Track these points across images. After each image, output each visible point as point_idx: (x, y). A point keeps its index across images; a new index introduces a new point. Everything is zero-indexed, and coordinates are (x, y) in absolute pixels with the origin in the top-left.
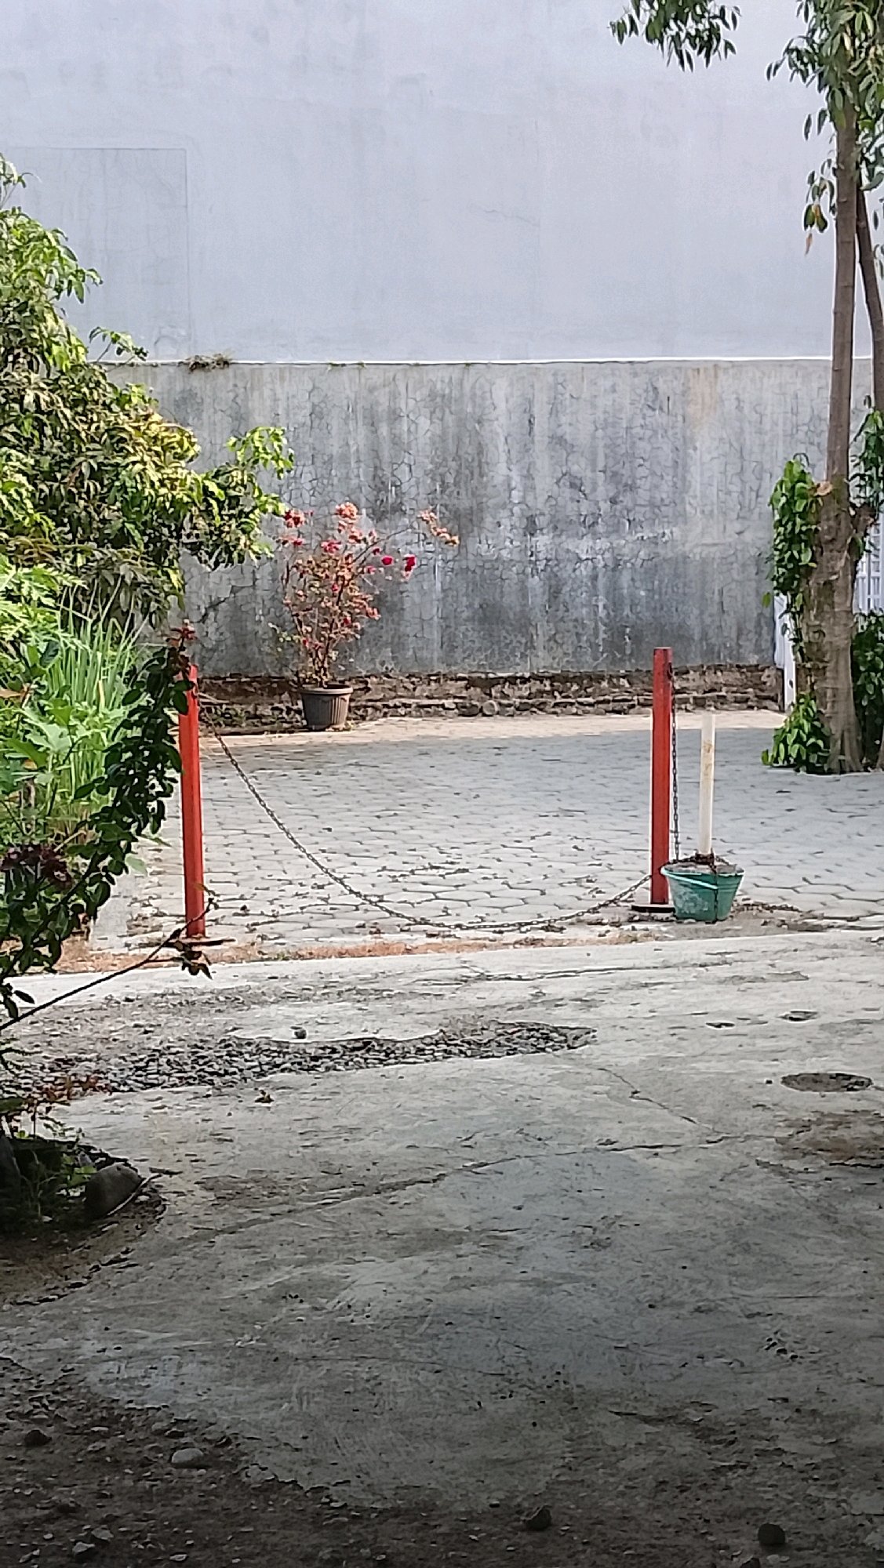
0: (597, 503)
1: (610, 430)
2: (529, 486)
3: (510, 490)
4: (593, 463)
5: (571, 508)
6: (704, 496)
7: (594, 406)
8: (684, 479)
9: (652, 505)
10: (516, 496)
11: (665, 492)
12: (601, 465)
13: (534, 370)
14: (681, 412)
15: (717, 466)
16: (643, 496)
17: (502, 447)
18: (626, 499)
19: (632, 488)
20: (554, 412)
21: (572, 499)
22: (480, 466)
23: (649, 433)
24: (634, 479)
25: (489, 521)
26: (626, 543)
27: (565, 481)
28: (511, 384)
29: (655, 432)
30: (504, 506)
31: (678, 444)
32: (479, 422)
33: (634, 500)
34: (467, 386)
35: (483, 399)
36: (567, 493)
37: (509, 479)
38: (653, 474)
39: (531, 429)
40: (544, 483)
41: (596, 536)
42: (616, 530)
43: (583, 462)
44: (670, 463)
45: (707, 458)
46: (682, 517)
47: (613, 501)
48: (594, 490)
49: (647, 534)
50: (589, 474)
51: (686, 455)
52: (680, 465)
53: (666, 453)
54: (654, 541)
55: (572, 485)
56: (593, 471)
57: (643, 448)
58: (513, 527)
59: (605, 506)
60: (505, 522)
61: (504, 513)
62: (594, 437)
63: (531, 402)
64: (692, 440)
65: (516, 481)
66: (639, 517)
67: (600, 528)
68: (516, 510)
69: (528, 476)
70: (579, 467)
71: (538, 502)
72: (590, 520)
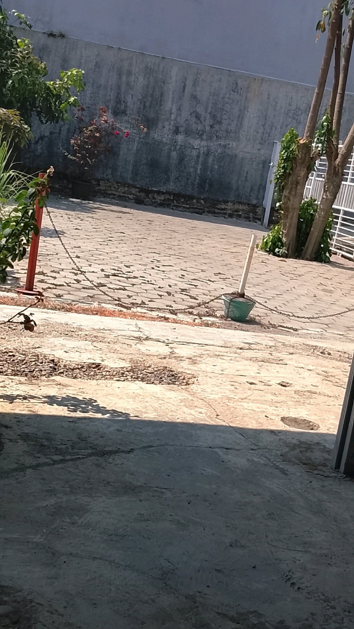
0: (205, 126)
1: (215, 97)
2: (179, 114)
3: (171, 113)
4: (206, 109)
5: (194, 126)
6: (248, 132)
7: (211, 86)
8: (241, 123)
9: (227, 131)
10: (173, 117)
11: (232, 127)
12: (209, 111)
13: (190, 66)
14: (245, 95)
15: (255, 120)
16: (224, 127)
17: (171, 95)
18: (217, 127)
19: (220, 123)
20: (194, 85)
21: (195, 123)
22: (161, 101)
23: (231, 101)
24: (221, 119)
25: (160, 125)
26: (214, 145)
27: (194, 114)
28: (179, 70)
29: (233, 102)
30: (167, 120)
31: (242, 108)
32: (164, 83)
33: (220, 128)
34: (161, 67)
35: (167, 73)
36: (194, 119)
37: (171, 109)
38: (229, 118)
39: (184, 90)
40: (185, 114)
41: (202, 140)
42: (210, 138)
43: (202, 108)
44: (237, 116)
45: (252, 116)
46: (238, 139)
47: (212, 127)
48: (205, 120)
49: (223, 143)
50: (204, 113)
51: (244, 113)
52: (241, 117)
53: (236, 111)
54: (225, 146)
55: (196, 117)
56: (206, 112)
57: (227, 107)
58: (170, 129)
59: (208, 128)
60: (167, 127)
61: (166, 123)
62: (209, 99)
63: (186, 79)
64: (248, 108)
65: (174, 110)
66: (220, 135)
67: (204, 137)
68: (172, 122)
69: (179, 109)
70: (200, 110)
71: (181, 121)
72: (201, 132)
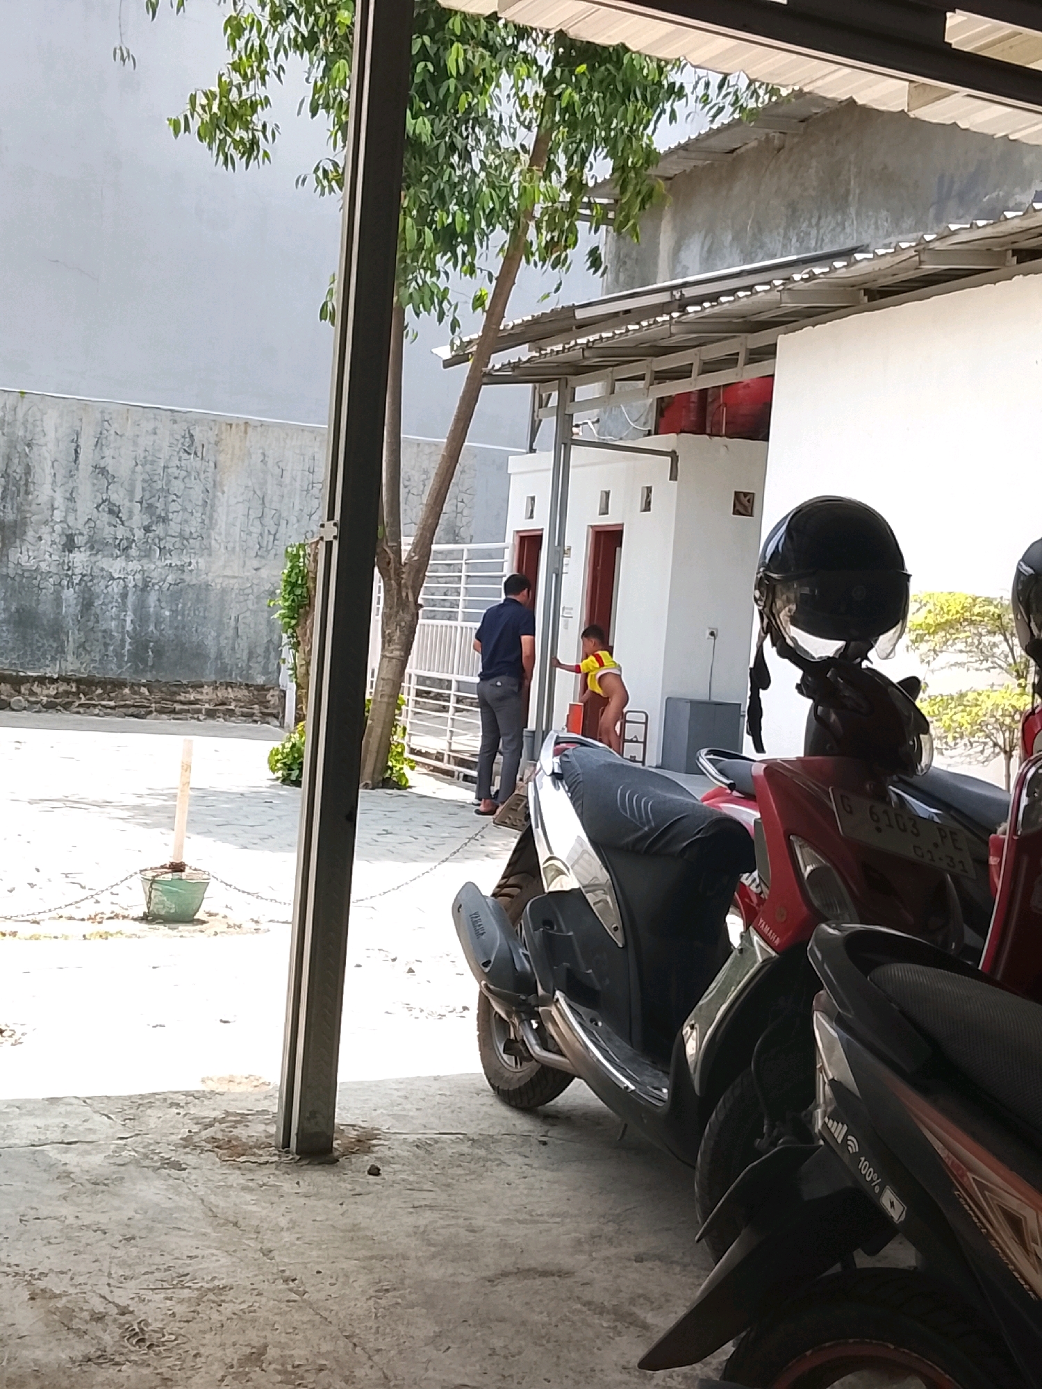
0: (131, 530)
1: (148, 467)
2: (71, 508)
3: (53, 509)
4: (131, 494)
5: (108, 533)
6: (228, 534)
7: (135, 444)
8: (211, 518)
9: (181, 536)
10: (58, 515)
11: (193, 527)
12: (138, 498)
13: (84, 406)
14: (212, 459)
15: (241, 509)
16: (174, 528)
17: (48, 470)
18: (159, 529)
19: (165, 520)
20: (99, 445)
21: (110, 525)
22: (26, 485)
23: (183, 474)
24: (167, 512)
25: (31, 535)
26: (156, 567)
27: (105, 507)
28: (61, 416)
29: (189, 474)
30: (46, 523)
31: (209, 486)
32: (29, 445)
33: (166, 531)
34: (20, 412)
35: (34, 425)
36: (106, 517)
37: (52, 500)
38: (185, 510)
39: (77, 458)
40: (85, 507)
41: (128, 558)
42: (147, 554)
43: (122, 492)
44: (200, 503)
45: (233, 501)
46: (208, 550)
47: (147, 529)
48: (130, 518)
49: (175, 561)
50: (127, 504)
51: (215, 496)
52: (208, 505)
53: (197, 494)
54: (181, 569)
55: (111, 511)
56: (131, 501)
57: (177, 486)
58: (53, 543)
59: (139, 534)
60: (47, 538)
61: (45, 531)
62: (133, 472)
63: (78, 434)
64: (221, 484)
65: (59, 502)
66: (169, 546)
67: (133, 551)
68: (57, 528)
69: (71, 499)
70: (117, 496)
71: (78, 523)
72: (124, 544)
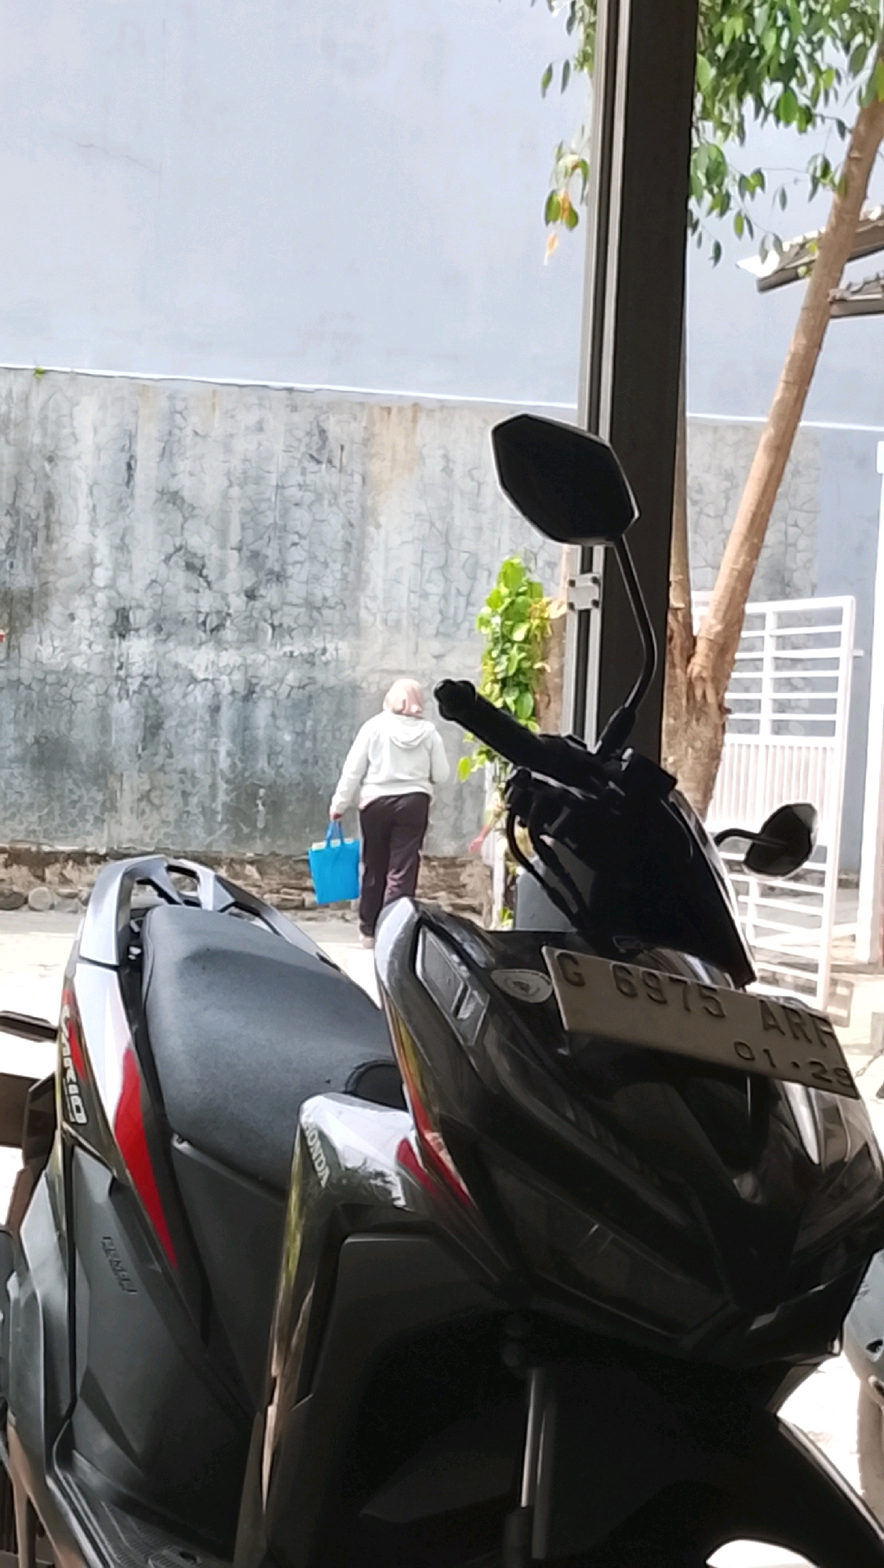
0: (224, 597)
1: (251, 488)
2: (122, 563)
3: (92, 565)
4: (222, 534)
5: (185, 603)
6: (388, 598)
7: (228, 450)
8: (359, 570)
9: (311, 606)
10: (101, 576)
11: (328, 588)
12: (234, 537)
13: (142, 389)
14: (359, 469)
15: (410, 554)
16: (296, 589)
17: (83, 500)
18: (270, 594)
19: (279, 577)
20: (167, 453)
21: (188, 588)
22: (47, 527)
23: (309, 497)
24: (284, 562)
25: (56, 612)
26: (267, 659)
27: (179, 560)
28: (103, 406)
29: (320, 497)
30: (81, 590)
31: (354, 517)
32: (51, 460)
33: (282, 596)
34: (36, 404)
35: (59, 424)
36: (181, 577)
37: (91, 550)
38: (313, 558)
39: (130, 477)
40: (147, 559)
41: (220, 645)
42: (251, 637)
43: (208, 533)
44: (339, 545)
45: (395, 541)
46: (354, 627)
47: (251, 595)
48: (222, 575)
49: (299, 648)
50: (215, 551)
51: (364, 534)
52: (354, 549)
53: (334, 529)
54: (310, 660)
55: (189, 567)
56: (223, 547)
57: (300, 519)
58: (94, 623)
59: (237, 602)
60: (84, 616)
61: (79, 604)
62: (225, 497)
63: (131, 437)
64: (375, 512)
65: (103, 553)
66: (288, 621)
67: (228, 634)
68: (101, 597)
69: (122, 547)
70: (200, 540)
71: (135, 588)
72: (213, 621)
